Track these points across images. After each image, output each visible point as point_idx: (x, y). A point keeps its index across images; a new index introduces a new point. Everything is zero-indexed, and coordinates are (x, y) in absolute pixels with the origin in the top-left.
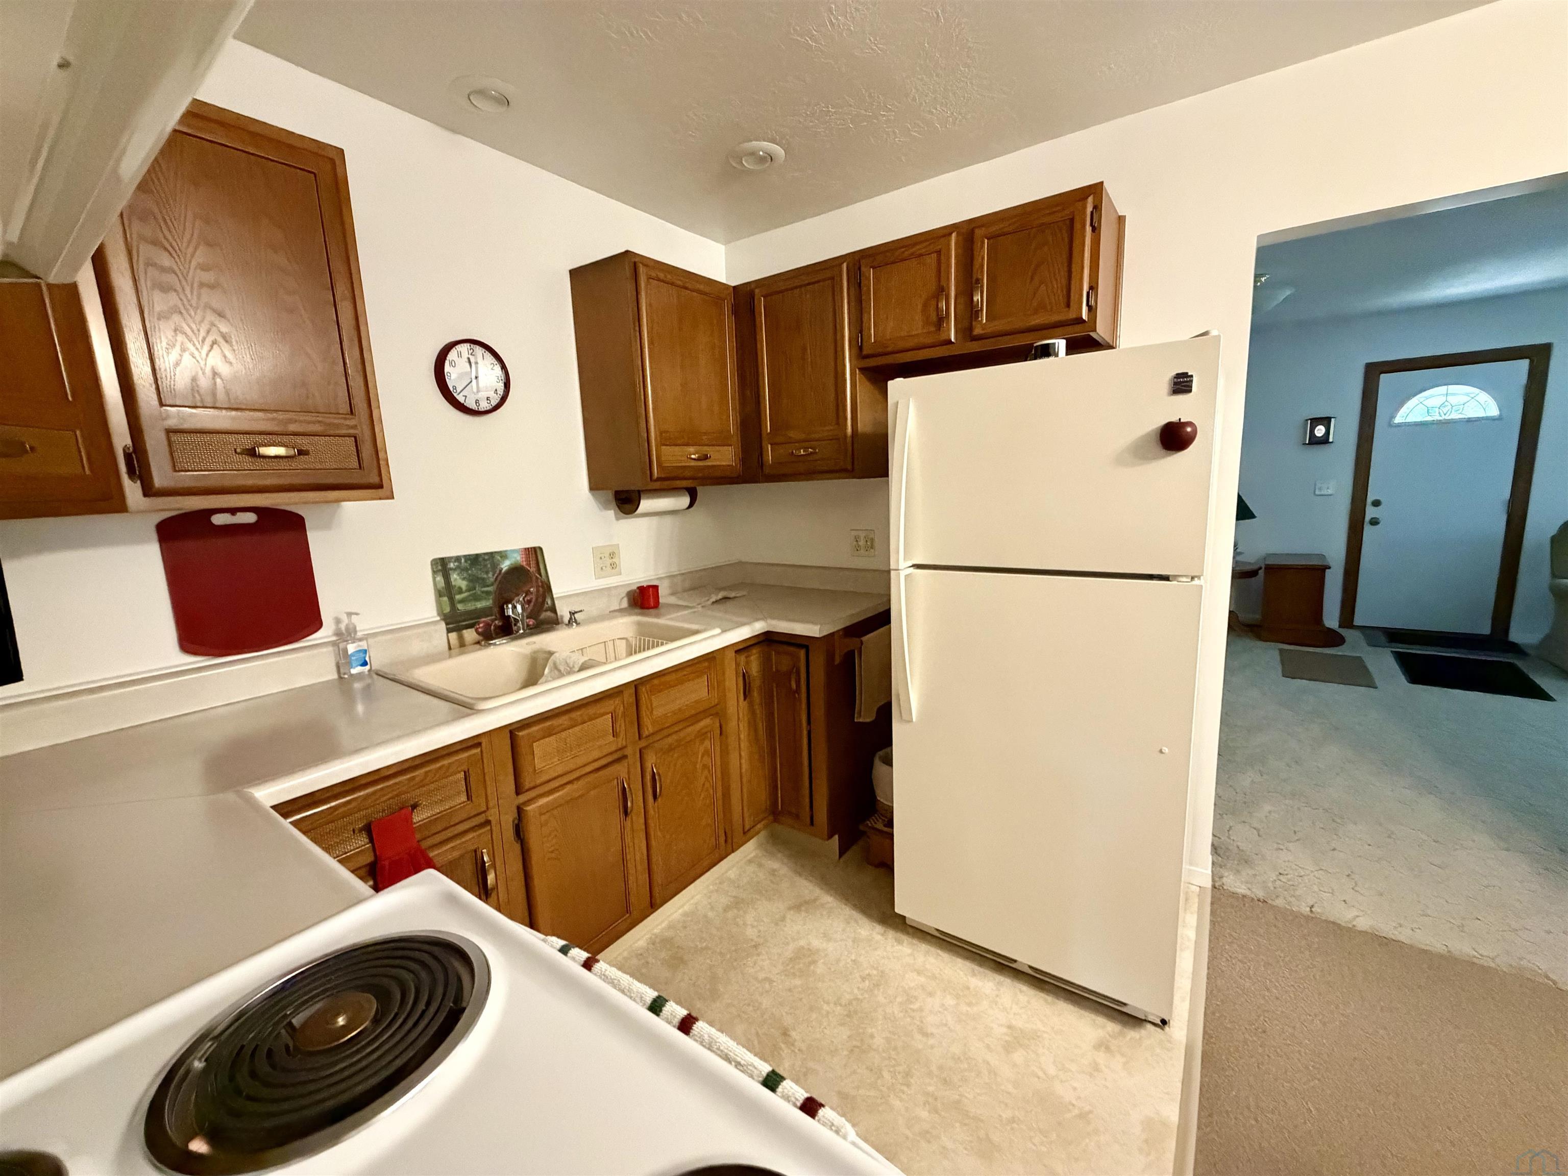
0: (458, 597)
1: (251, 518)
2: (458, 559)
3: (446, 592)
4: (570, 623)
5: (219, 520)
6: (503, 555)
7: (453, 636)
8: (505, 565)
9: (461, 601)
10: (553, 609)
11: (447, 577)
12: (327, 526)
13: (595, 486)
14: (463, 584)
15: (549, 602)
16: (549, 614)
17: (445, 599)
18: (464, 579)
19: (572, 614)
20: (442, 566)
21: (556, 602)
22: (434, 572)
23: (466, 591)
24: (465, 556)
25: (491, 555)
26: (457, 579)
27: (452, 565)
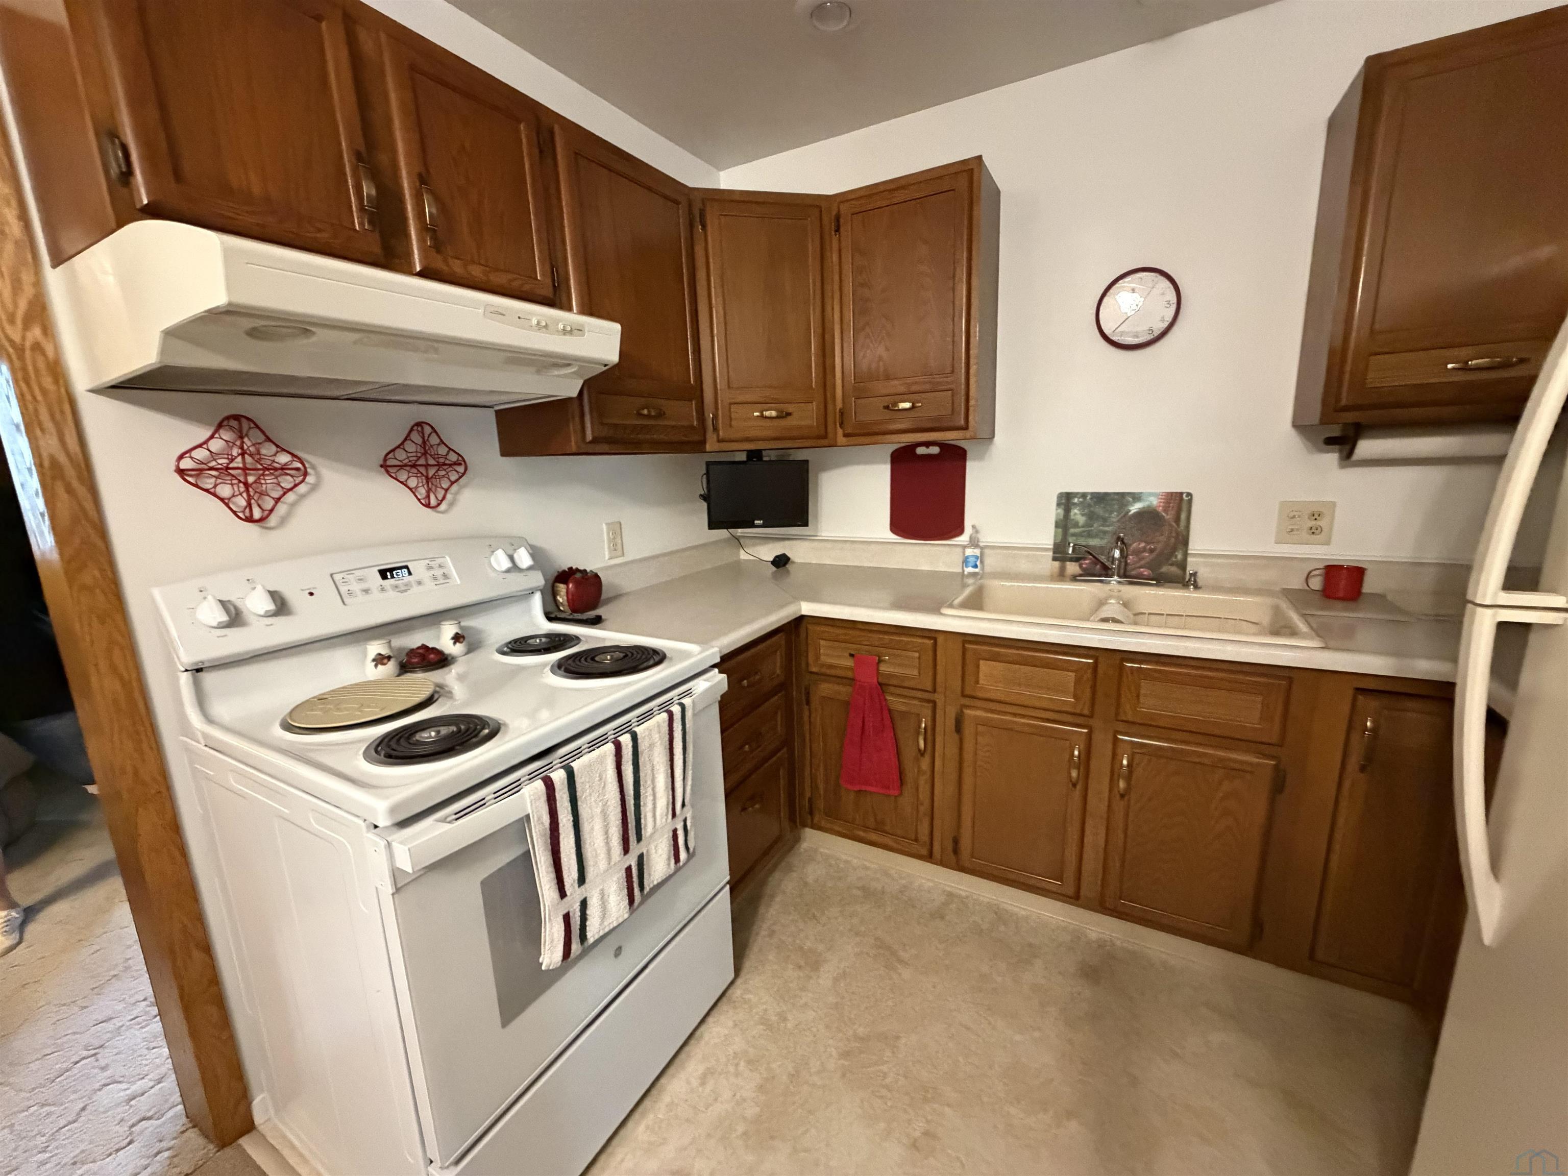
0: (1072, 531)
1: (935, 450)
2: (1084, 495)
3: (1063, 525)
4: (1186, 585)
5: (921, 451)
6: (1136, 497)
7: (1057, 564)
8: (1135, 508)
9: (1073, 535)
10: (1183, 566)
11: (1067, 511)
12: (980, 457)
13: (1297, 425)
14: (1081, 520)
15: (1180, 556)
16: (1174, 569)
17: (1060, 530)
18: (1083, 515)
19: (1195, 574)
20: (1066, 500)
21: (1190, 559)
22: (1058, 505)
23: (1083, 527)
24: (1092, 493)
25: (1122, 495)
26: (1077, 514)
27: (1076, 500)
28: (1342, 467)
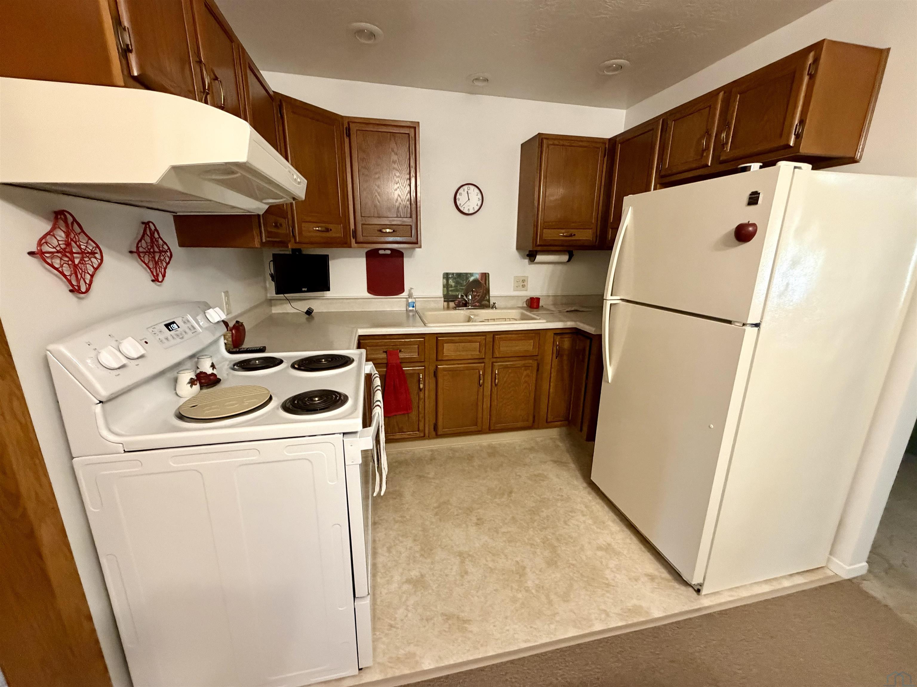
0: (450, 289)
1: (389, 252)
2: (453, 274)
3: (446, 286)
4: (492, 308)
5: (381, 252)
6: (472, 274)
7: (446, 303)
8: (472, 279)
9: (451, 291)
10: (489, 301)
11: (447, 281)
12: (410, 256)
13: (518, 248)
14: (453, 284)
15: (488, 298)
16: (487, 302)
17: (445, 289)
18: (454, 282)
19: (494, 304)
20: (447, 276)
21: (490, 298)
22: (444, 278)
23: (454, 287)
24: (456, 273)
25: (467, 274)
26: (451, 282)
27: (450, 276)
28: (529, 264)
